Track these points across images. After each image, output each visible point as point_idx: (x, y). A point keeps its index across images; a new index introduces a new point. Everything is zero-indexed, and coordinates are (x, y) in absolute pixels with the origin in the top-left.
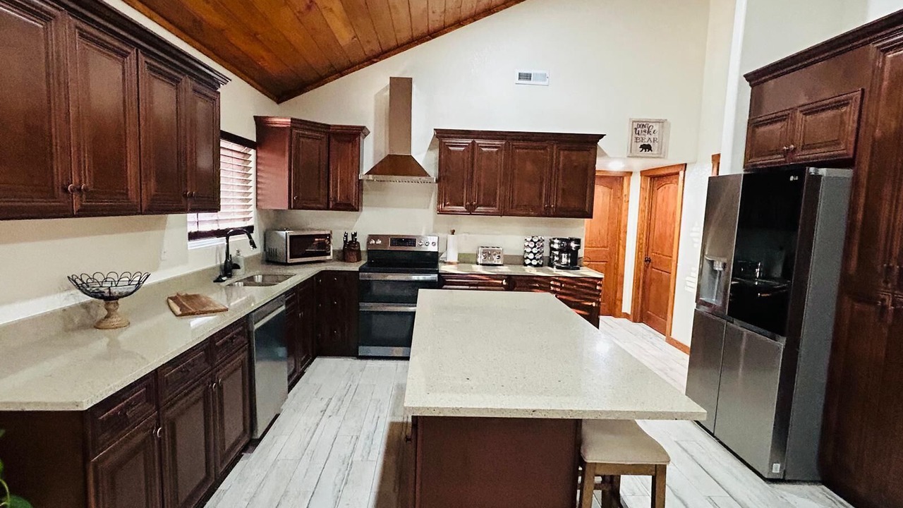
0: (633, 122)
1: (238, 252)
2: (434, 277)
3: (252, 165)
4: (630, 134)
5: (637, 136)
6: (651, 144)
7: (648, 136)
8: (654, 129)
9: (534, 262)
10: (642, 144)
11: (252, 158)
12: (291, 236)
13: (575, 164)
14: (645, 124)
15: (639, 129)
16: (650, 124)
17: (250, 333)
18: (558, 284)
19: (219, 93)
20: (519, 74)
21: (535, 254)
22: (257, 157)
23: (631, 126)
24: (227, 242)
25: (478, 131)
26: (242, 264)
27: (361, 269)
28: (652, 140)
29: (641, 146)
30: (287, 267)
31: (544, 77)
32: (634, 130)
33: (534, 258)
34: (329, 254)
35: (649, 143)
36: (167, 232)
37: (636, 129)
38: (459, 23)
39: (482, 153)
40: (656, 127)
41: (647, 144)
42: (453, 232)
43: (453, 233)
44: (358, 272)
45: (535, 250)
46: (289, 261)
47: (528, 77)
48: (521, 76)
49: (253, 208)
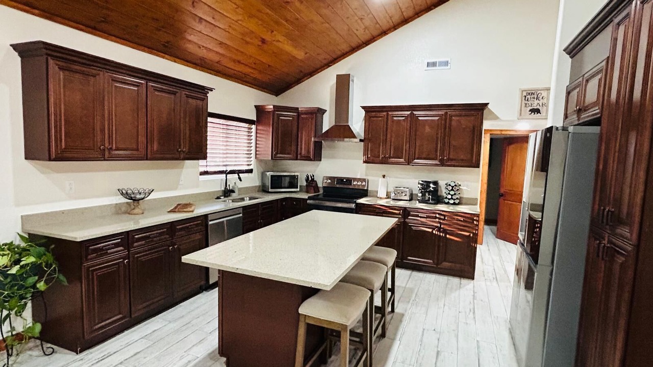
0: (522, 91)
1: (235, 183)
2: (353, 206)
3: (253, 134)
4: (520, 100)
5: (526, 102)
6: (540, 108)
7: (536, 102)
8: (542, 96)
9: (452, 202)
10: (531, 108)
11: (254, 130)
12: (271, 176)
13: (464, 127)
14: (533, 92)
15: (529, 97)
16: (539, 92)
17: (207, 225)
18: (442, 217)
19: (207, 97)
20: (428, 63)
21: (452, 195)
22: (257, 129)
23: (520, 94)
24: (226, 177)
25: (402, 106)
26: (236, 191)
27: (310, 198)
28: (541, 104)
29: (530, 110)
30: (269, 194)
31: (446, 63)
32: (524, 98)
33: (452, 198)
34: (297, 188)
35: (538, 107)
36: (184, 170)
37: (525, 96)
38: (384, 33)
39: (393, 121)
40: (544, 94)
41: (536, 108)
42: (384, 176)
43: (384, 178)
44: (307, 200)
45: (452, 193)
46: (270, 190)
47: (434, 64)
48: (428, 65)
49: (253, 159)
